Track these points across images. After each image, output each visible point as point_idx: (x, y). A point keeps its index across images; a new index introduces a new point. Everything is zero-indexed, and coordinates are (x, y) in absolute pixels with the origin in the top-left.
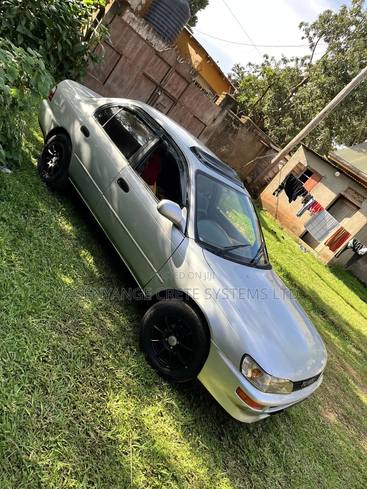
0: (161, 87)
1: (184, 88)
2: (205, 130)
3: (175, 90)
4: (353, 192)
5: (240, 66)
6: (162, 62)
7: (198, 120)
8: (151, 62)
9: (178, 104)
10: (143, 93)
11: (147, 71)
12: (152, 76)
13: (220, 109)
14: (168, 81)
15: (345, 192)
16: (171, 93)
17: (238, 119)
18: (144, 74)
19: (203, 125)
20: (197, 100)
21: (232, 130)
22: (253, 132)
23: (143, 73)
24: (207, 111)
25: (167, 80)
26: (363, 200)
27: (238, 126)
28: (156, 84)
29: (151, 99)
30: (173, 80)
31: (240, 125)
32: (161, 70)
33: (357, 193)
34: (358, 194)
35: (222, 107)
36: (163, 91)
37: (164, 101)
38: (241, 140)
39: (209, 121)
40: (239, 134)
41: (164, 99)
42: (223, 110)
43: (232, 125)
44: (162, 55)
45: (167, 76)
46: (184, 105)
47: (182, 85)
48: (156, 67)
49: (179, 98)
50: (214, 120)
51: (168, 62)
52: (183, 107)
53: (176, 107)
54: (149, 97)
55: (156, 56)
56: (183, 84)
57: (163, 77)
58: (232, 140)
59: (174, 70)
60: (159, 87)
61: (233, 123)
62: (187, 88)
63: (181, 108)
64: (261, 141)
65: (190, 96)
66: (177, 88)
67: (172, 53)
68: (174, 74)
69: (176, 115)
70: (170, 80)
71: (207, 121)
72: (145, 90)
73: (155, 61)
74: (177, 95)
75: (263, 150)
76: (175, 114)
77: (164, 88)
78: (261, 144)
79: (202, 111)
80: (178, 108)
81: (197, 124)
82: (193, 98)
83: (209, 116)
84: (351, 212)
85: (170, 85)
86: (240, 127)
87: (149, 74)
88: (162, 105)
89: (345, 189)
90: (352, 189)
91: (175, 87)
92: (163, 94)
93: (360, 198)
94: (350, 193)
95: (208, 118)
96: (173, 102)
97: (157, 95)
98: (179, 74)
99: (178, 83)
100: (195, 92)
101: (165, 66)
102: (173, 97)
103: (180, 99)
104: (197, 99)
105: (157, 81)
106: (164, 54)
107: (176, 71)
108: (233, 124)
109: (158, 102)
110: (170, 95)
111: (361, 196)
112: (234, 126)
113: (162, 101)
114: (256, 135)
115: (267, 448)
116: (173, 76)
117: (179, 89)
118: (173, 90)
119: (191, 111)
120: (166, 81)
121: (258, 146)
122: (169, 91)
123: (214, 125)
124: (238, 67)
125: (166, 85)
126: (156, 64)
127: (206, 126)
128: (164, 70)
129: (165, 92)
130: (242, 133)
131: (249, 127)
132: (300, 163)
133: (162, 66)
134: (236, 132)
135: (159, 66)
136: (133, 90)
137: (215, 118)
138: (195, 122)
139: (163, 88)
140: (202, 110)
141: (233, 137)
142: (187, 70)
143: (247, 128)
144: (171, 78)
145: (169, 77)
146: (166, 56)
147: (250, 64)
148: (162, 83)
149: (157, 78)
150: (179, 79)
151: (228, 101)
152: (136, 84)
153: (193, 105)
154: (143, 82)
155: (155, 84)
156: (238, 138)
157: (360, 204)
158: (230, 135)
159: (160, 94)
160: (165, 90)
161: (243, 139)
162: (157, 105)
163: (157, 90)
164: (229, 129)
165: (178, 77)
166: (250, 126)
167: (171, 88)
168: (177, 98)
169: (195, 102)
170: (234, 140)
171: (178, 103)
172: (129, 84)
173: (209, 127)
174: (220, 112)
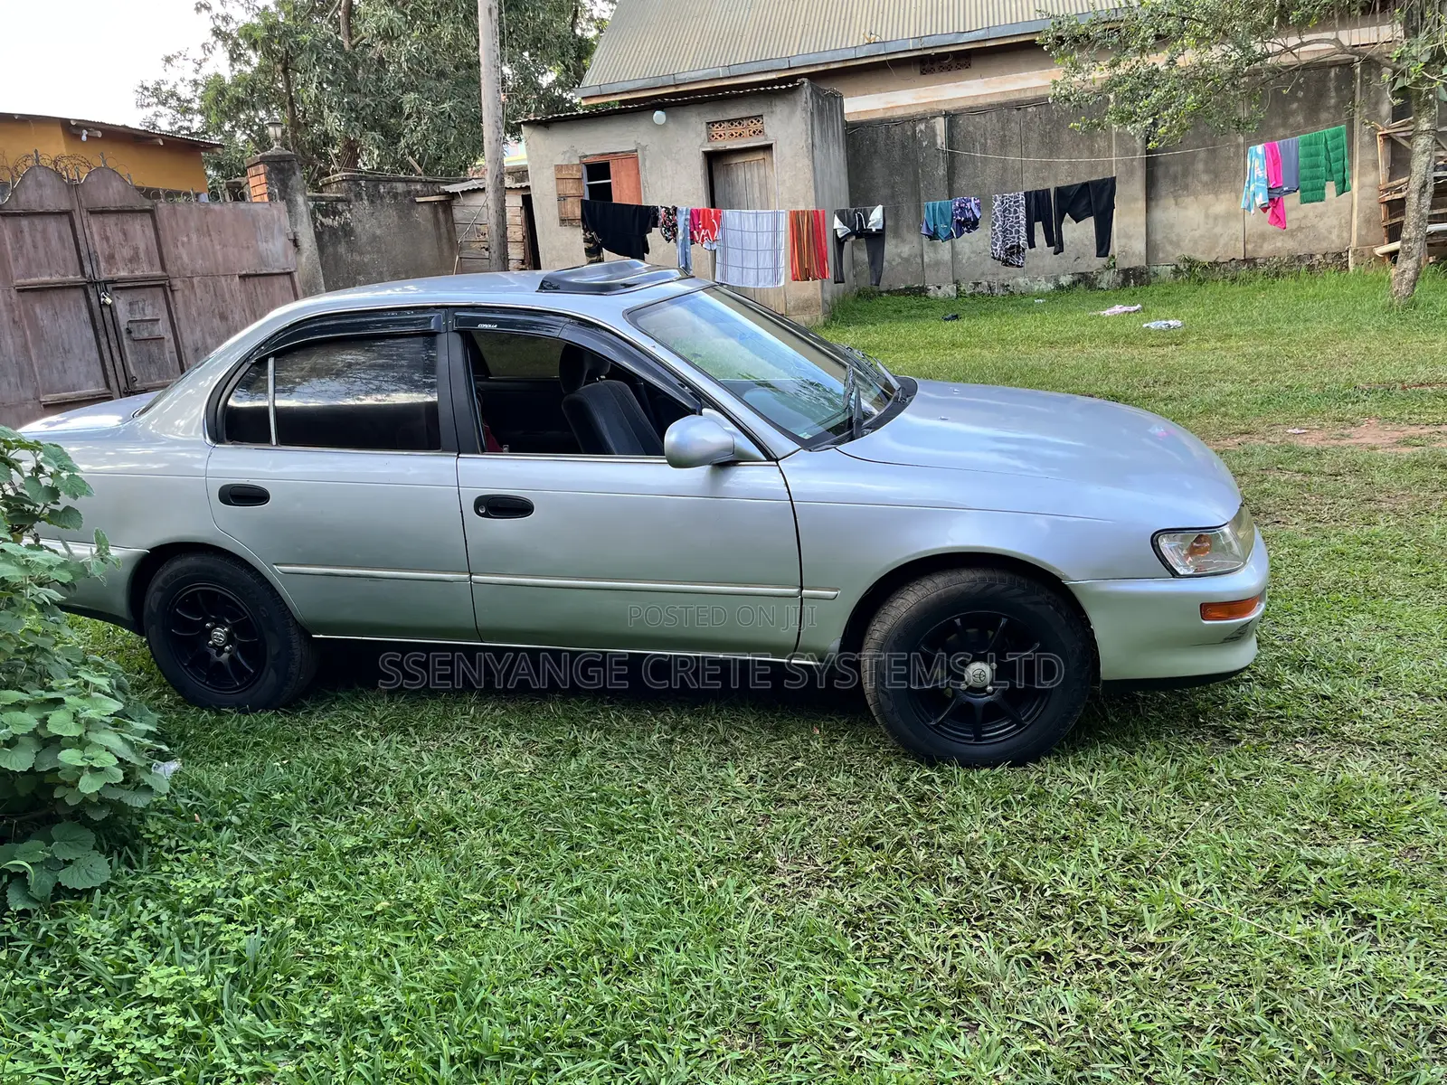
0: (94, 283)
1: (150, 233)
2: (298, 284)
3: (134, 259)
4: (726, 125)
5: (149, 84)
6: (37, 221)
7: (262, 279)
8: (9, 247)
9: (178, 284)
10: (65, 336)
11: (23, 276)
12: (46, 278)
13: (282, 205)
14: (95, 252)
15: (709, 140)
16: (133, 272)
17: (322, 199)
18: (24, 291)
19: (281, 278)
20: (210, 235)
21: (335, 234)
22: (382, 197)
23: (19, 291)
24: (259, 238)
25: (91, 251)
26: (759, 124)
27: (336, 213)
28: (76, 287)
29: (101, 333)
30: (107, 239)
31: (339, 207)
32: (55, 242)
33: (735, 120)
34: (740, 120)
35: (282, 198)
36: (109, 287)
37: (135, 307)
38: (374, 238)
39: (287, 257)
40: (359, 230)
41: (131, 304)
42: (291, 204)
43: (322, 224)
44: (17, 205)
45: (81, 242)
46: (194, 273)
47: (140, 231)
48: (35, 247)
49: (163, 268)
50: (295, 242)
51: (52, 208)
52: (196, 280)
53: (178, 295)
54: (90, 333)
55: (8, 220)
56: (138, 227)
57: (76, 256)
58: (358, 258)
59: (84, 214)
60: (89, 286)
61: (320, 217)
62: (159, 226)
63: (193, 287)
64: (418, 200)
65: (185, 239)
66: (136, 249)
67: (40, 178)
68: (95, 224)
69: (199, 314)
70: (99, 247)
71: (282, 260)
72: (64, 327)
73: (18, 234)
74: (151, 265)
75: (441, 216)
76: (194, 311)
77: (105, 276)
78: (426, 207)
79: (248, 247)
80: (187, 292)
81: (267, 290)
82: (194, 237)
83: (274, 245)
84: (762, 172)
85: (111, 258)
86: (344, 211)
87: (34, 280)
88: (142, 321)
89: (704, 135)
90: (716, 122)
91: (127, 252)
92: (116, 294)
93: (752, 125)
94: (722, 133)
95: (275, 251)
96: (160, 289)
97: (106, 311)
98: (103, 212)
99: (125, 234)
100: (186, 221)
101: (52, 226)
102: (146, 279)
103: (168, 267)
104: (209, 231)
105: (71, 277)
106: (22, 198)
107: (92, 213)
108: (323, 220)
109: (123, 325)
110: (136, 280)
111: (749, 118)
112: (328, 221)
113: (131, 312)
114: (395, 196)
115: (1287, 675)
116: (94, 229)
117: (142, 247)
118: (131, 261)
119: (221, 272)
120: (93, 257)
121: (422, 216)
122: (123, 274)
123: (305, 255)
124: (147, 89)
125: (103, 265)
126: (28, 240)
127: (290, 274)
128: (60, 237)
129: (117, 286)
130: (360, 221)
131: (364, 193)
132: (559, 168)
133: (44, 231)
134: (347, 231)
135: (39, 236)
136: (33, 353)
137: (292, 237)
138: (259, 289)
139: (103, 279)
140: (245, 245)
141: (352, 247)
142: (115, 184)
143: (362, 199)
144: (96, 237)
145: (90, 242)
146: (32, 198)
147: (168, 60)
148: (88, 269)
149: (62, 272)
150: (116, 224)
151: (281, 171)
152: (28, 333)
153: (214, 253)
154: (38, 310)
155: (73, 287)
156: (364, 239)
157: (761, 137)
158: (342, 249)
159: (109, 301)
160: (113, 282)
161: (378, 232)
162: (129, 332)
163: (94, 299)
164: (326, 237)
165: (111, 220)
166: (361, 189)
167: (121, 265)
168: (159, 273)
169: (209, 244)
170: (361, 254)
171: (174, 282)
172: (11, 348)
173: (300, 270)
174: (289, 212)
